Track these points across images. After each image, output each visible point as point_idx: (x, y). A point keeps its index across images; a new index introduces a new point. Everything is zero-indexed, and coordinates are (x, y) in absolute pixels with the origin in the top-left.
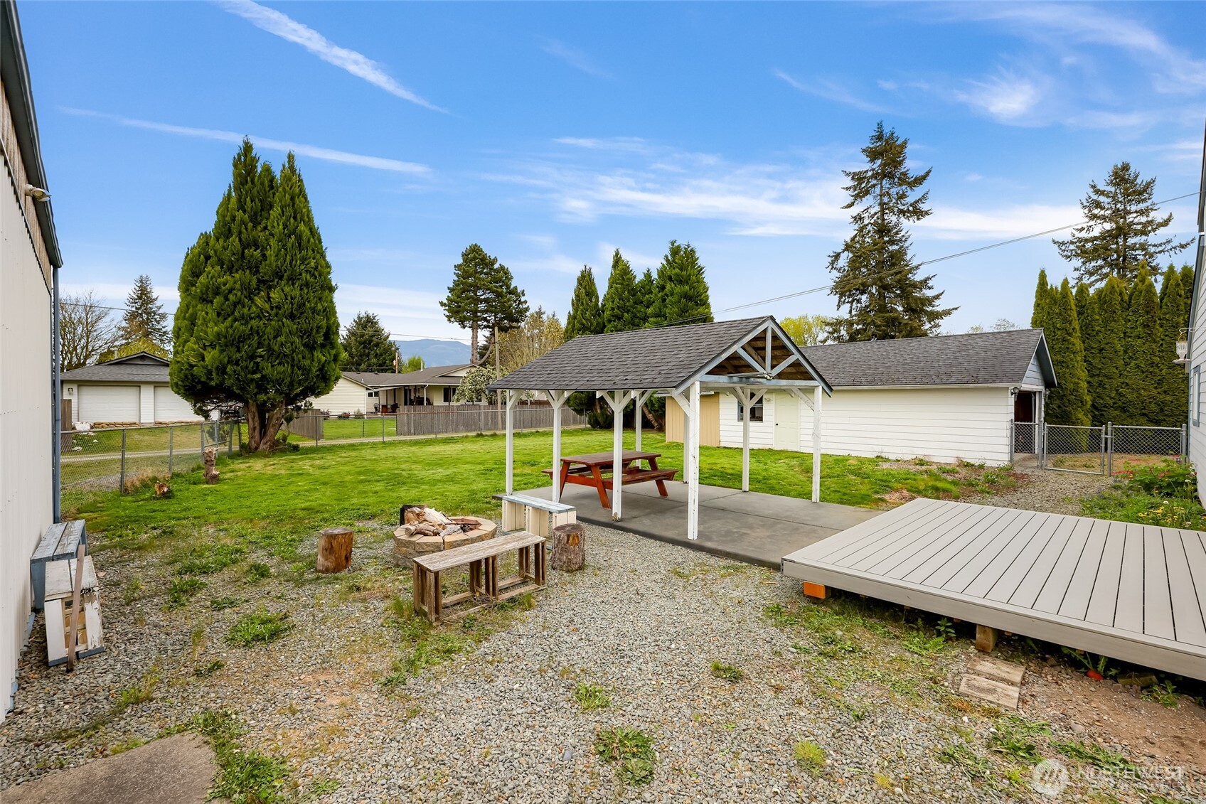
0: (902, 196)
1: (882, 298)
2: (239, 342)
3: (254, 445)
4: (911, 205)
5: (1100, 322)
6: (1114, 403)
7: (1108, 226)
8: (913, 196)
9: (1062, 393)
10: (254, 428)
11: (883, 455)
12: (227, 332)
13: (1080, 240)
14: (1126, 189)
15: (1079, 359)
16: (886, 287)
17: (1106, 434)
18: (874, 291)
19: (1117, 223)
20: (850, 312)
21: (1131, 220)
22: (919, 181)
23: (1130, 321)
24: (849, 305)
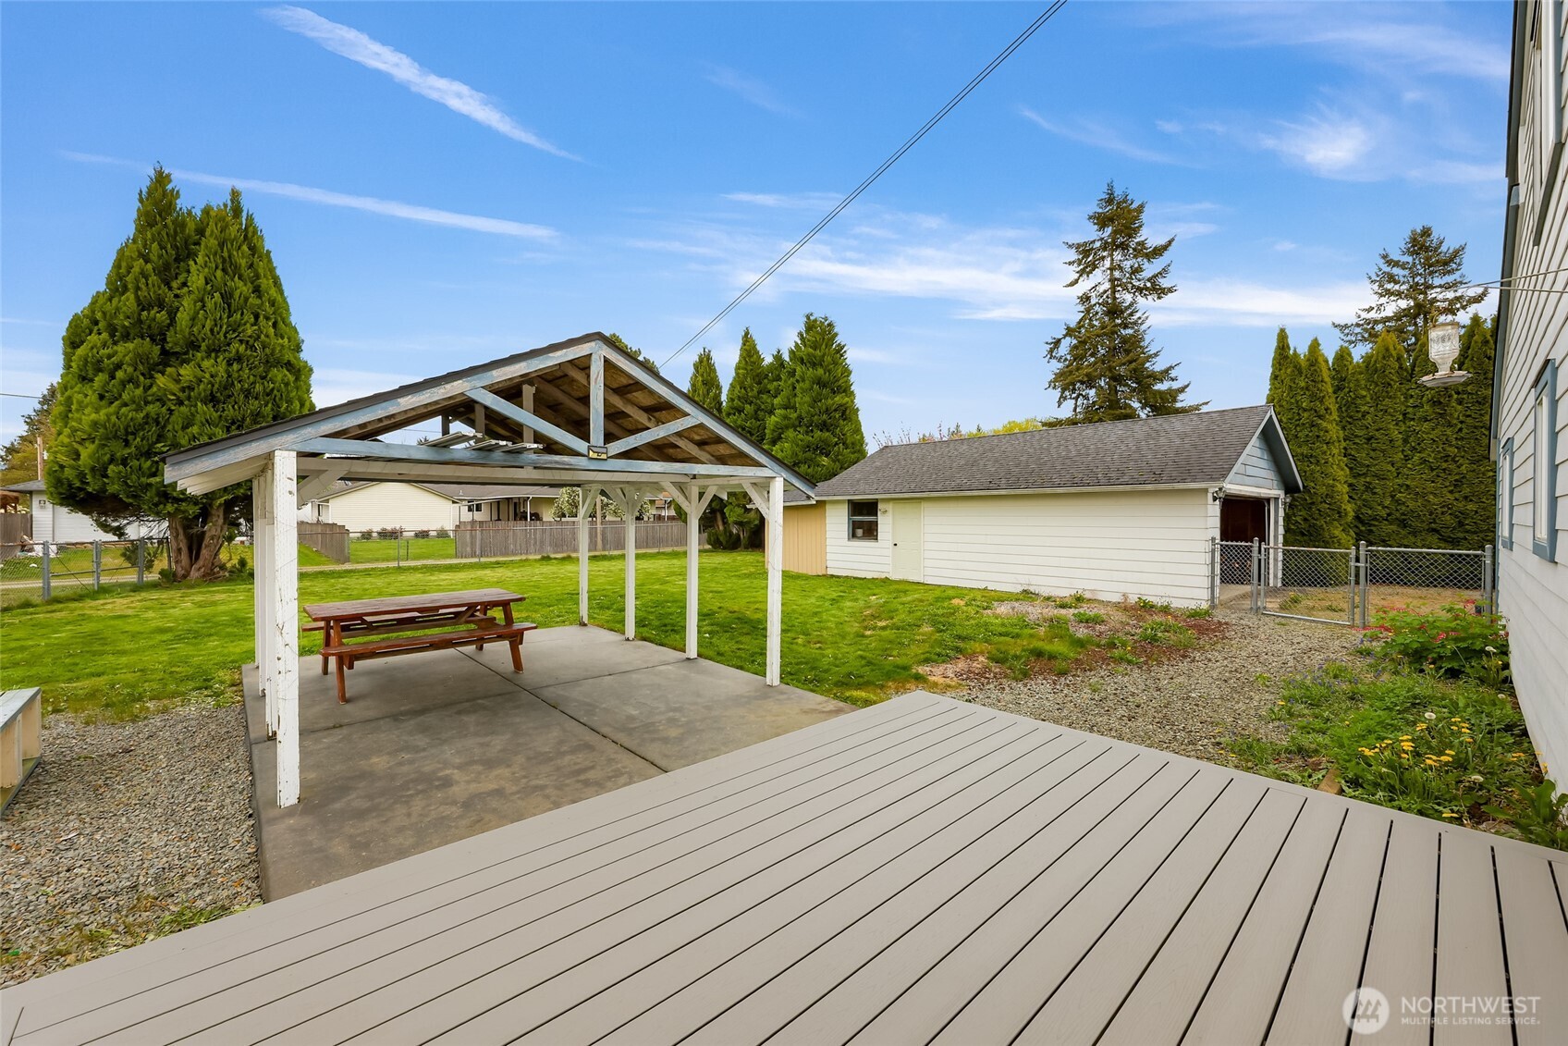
0: (1136, 271)
1: (1113, 392)
2: (127, 433)
3: (181, 572)
4: (1149, 280)
5: (1368, 399)
6: (1389, 515)
7: (1403, 304)
8: (1150, 269)
9: (1309, 501)
10: (179, 550)
11: (1032, 589)
12: (109, 420)
13: (1368, 322)
14: (1428, 259)
15: (1335, 451)
16: (1117, 379)
17: (1357, 560)
18: (1102, 384)
19: (1415, 299)
20: (1075, 410)
21: (1434, 296)
22: (1158, 251)
23: (1412, 396)
24: (1074, 401)
